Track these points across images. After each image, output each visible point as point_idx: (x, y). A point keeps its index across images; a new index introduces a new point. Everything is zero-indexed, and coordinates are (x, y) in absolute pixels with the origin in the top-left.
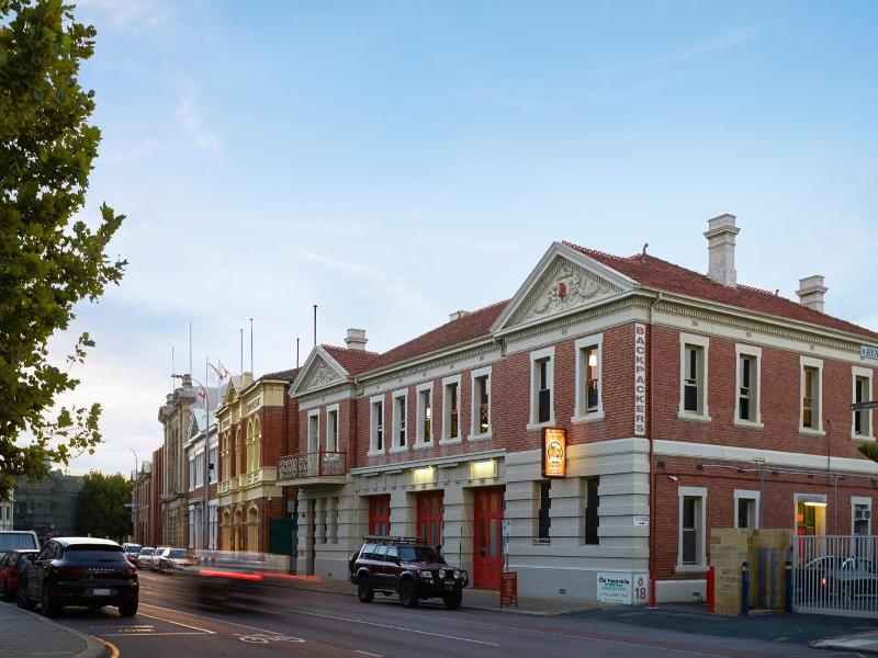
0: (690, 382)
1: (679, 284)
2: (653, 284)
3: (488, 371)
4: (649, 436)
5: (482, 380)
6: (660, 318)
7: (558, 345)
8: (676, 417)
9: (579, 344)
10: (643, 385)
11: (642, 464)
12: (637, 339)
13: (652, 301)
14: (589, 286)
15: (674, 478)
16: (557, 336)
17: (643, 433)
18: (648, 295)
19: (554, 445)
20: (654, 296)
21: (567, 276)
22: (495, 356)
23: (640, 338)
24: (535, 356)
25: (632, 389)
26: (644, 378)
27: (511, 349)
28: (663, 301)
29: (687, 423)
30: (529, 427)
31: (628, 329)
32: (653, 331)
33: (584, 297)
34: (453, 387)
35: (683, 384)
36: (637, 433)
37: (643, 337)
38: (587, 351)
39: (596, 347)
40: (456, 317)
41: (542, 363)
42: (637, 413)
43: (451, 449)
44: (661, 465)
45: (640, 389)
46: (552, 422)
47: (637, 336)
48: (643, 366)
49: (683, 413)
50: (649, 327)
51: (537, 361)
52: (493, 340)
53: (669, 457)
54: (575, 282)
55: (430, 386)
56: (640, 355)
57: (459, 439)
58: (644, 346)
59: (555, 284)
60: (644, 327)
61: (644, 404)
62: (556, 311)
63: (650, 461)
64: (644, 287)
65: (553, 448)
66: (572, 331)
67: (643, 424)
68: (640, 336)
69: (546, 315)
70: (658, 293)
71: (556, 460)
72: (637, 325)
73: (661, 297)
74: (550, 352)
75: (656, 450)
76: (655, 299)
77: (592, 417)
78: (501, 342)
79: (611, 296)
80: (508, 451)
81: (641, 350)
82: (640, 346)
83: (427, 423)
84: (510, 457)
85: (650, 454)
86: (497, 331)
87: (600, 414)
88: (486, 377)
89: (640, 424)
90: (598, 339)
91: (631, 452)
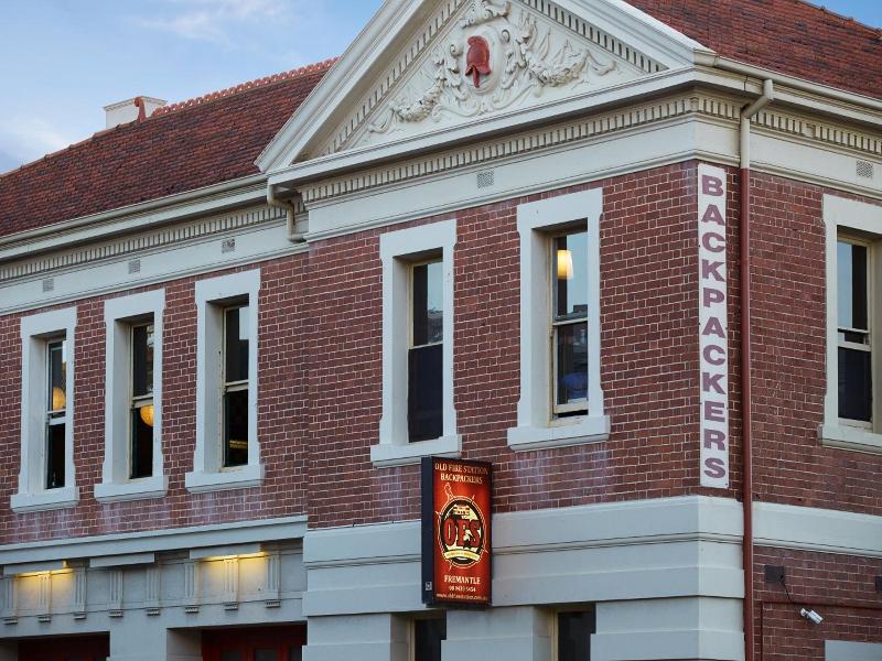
0: (849, 336)
1: (810, 54)
2: (745, 55)
3: (249, 283)
4: (741, 490)
5: (229, 309)
6: (768, 152)
7: (467, 217)
8: (815, 437)
9: (530, 218)
10: (723, 343)
11: (722, 573)
12: (702, 212)
13: (744, 101)
14: (556, 49)
15: (815, 616)
16: (462, 189)
17: (723, 483)
18: (736, 84)
19: (459, 510)
20: (752, 88)
21: (492, 18)
22: (272, 240)
23: (712, 208)
24: (393, 246)
25: (691, 353)
26: (724, 323)
27: (324, 220)
28: (777, 105)
29: (847, 456)
30: (378, 454)
31: (673, 179)
32: (749, 186)
33: (543, 81)
34: (137, 327)
35: (834, 342)
36: (706, 481)
37: (721, 203)
38: (556, 236)
39: (580, 226)
40: (130, 116)
41: (417, 266)
42: (705, 424)
43: (134, 512)
44: (776, 575)
45: (714, 355)
46: (449, 442)
47: (704, 202)
48: (722, 287)
49: (836, 428)
50: (737, 176)
51: (403, 260)
52: (267, 192)
53: (798, 553)
54: (517, 35)
55: (67, 320)
56: (713, 255)
57: (157, 482)
58: (722, 230)
59: (458, 39)
60: (721, 174)
61: (724, 399)
62: (460, 115)
63: (746, 565)
64: (722, 62)
65: (456, 519)
66: (510, 178)
67: (724, 456)
68: (711, 201)
69: (427, 126)
70: (763, 80)
71: (462, 553)
72: (703, 170)
73: (771, 93)
74: (444, 236)
75: (761, 533)
76: (755, 97)
77: (570, 430)
78: (290, 199)
79: (623, 82)
80: (313, 523)
81: (714, 242)
82: (712, 231)
83: (56, 435)
84: (321, 542)
85: (746, 542)
86: (279, 164)
87: (595, 422)
88: (243, 300)
89: (715, 455)
90: (589, 206)
91: (695, 539)
